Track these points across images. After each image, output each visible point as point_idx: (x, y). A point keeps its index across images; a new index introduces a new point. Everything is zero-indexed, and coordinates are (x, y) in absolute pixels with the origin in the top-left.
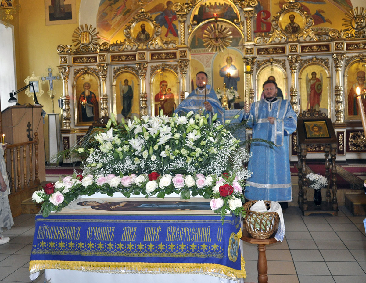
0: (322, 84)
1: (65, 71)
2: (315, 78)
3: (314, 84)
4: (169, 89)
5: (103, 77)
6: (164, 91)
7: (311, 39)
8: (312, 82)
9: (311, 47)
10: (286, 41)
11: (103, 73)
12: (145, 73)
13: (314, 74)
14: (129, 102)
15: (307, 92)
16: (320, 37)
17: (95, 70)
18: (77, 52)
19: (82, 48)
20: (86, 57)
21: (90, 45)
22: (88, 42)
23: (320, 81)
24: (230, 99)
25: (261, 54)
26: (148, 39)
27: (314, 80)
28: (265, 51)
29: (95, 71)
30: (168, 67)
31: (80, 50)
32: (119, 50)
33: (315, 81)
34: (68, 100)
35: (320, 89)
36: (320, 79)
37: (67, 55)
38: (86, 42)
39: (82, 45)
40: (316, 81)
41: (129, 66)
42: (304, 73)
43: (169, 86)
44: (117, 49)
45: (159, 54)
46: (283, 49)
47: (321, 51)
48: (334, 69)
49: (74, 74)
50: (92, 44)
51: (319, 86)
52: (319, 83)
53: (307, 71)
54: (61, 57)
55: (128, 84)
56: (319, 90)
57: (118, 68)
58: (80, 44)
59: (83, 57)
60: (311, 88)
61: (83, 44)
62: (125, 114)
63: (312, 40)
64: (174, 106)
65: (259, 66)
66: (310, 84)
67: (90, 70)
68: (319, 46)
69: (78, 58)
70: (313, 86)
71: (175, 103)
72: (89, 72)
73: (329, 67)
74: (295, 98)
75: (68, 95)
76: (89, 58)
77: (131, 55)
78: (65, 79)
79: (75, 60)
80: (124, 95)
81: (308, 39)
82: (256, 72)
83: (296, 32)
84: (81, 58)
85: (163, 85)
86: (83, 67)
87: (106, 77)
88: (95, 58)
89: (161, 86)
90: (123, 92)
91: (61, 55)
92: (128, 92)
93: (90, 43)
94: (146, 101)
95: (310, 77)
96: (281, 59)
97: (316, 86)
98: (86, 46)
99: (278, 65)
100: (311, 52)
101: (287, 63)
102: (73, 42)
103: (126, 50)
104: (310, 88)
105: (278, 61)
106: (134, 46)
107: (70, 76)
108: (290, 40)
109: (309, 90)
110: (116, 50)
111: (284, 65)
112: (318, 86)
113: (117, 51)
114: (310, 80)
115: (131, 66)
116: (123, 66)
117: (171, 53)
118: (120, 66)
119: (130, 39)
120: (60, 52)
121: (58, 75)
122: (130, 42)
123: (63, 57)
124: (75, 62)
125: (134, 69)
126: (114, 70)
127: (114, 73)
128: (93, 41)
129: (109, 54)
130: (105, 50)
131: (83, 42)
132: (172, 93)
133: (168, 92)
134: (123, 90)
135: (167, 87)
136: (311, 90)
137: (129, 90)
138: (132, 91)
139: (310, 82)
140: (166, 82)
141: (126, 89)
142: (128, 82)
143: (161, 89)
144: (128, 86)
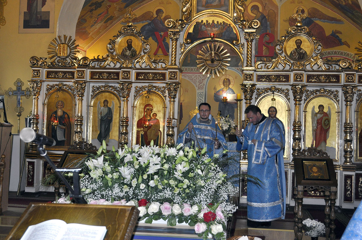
0: (330, 119)
1: (37, 86)
2: (322, 112)
3: (322, 118)
4: (155, 115)
5: (79, 96)
6: (149, 116)
7: (319, 68)
8: (319, 116)
9: (318, 76)
10: (290, 68)
11: (80, 91)
12: (128, 95)
13: (321, 107)
14: (107, 126)
15: (313, 127)
16: (329, 67)
17: (70, 88)
18: (52, 66)
19: (58, 62)
20: (62, 72)
21: (68, 59)
22: (66, 55)
23: (328, 116)
24: (224, 129)
25: (261, 81)
26: (134, 56)
27: (321, 114)
28: (266, 78)
30: (155, 89)
31: (56, 64)
32: (100, 67)
33: (323, 115)
34: (38, 119)
35: (328, 124)
36: (328, 113)
37: (41, 69)
38: (63, 55)
39: (58, 58)
40: (324, 116)
41: (110, 85)
42: (311, 105)
43: (155, 110)
44: (98, 66)
45: (146, 74)
46: (287, 78)
47: (330, 82)
48: (344, 103)
49: (46, 90)
50: (69, 57)
53: (313, 103)
54: (34, 70)
55: (107, 105)
56: (326, 126)
57: (98, 87)
58: (56, 57)
59: (59, 72)
60: (318, 123)
61: (59, 57)
62: (102, 139)
63: (320, 69)
64: (159, 134)
65: (259, 95)
66: (316, 119)
67: (65, 87)
68: (328, 76)
69: (53, 72)
70: (320, 121)
71: (160, 131)
72: (64, 89)
73: (339, 100)
74: (298, 134)
75: (37, 114)
76: (65, 73)
77: (113, 73)
78: (35, 95)
79: (49, 74)
80: (102, 117)
81: (315, 68)
82: (256, 101)
83: (302, 59)
84: (56, 73)
85: (148, 109)
86: (57, 83)
87: (84, 96)
88: (72, 74)
89: (146, 110)
90: (101, 115)
91: (34, 67)
92: (107, 114)
93: (67, 57)
94: (127, 126)
95: (317, 110)
96: (284, 88)
97: (323, 120)
98: (64, 59)
99: (280, 95)
100: (318, 83)
101: (291, 93)
102: (48, 54)
103: (108, 67)
104: (316, 123)
105: (280, 91)
106: (118, 64)
107: (41, 93)
108: (295, 68)
110: (96, 66)
111: (287, 95)
112: (325, 121)
113: (98, 67)
114: (316, 114)
115: (113, 85)
116: (104, 85)
117: (159, 74)
118: (100, 85)
119: (113, 55)
120: (33, 65)
121: (28, 90)
122: (113, 58)
123: (36, 70)
124: (49, 77)
125: (116, 88)
126: (93, 89)
127: (92, 92)
128: (71, 54)
129: (89, 70)
130: (84, 66)
131: (60, 55)
132: (157, 119)
133: (153, 118)
134: (101, 112)
135: (152, 112)
136: (317, 126)
137: (108, 112)
138: (112, 113)
139: (316, 116)
140: (152, 106)
141: (105, 110)
142: (108, 104)
143: (146, 113)
144: (107, 108)
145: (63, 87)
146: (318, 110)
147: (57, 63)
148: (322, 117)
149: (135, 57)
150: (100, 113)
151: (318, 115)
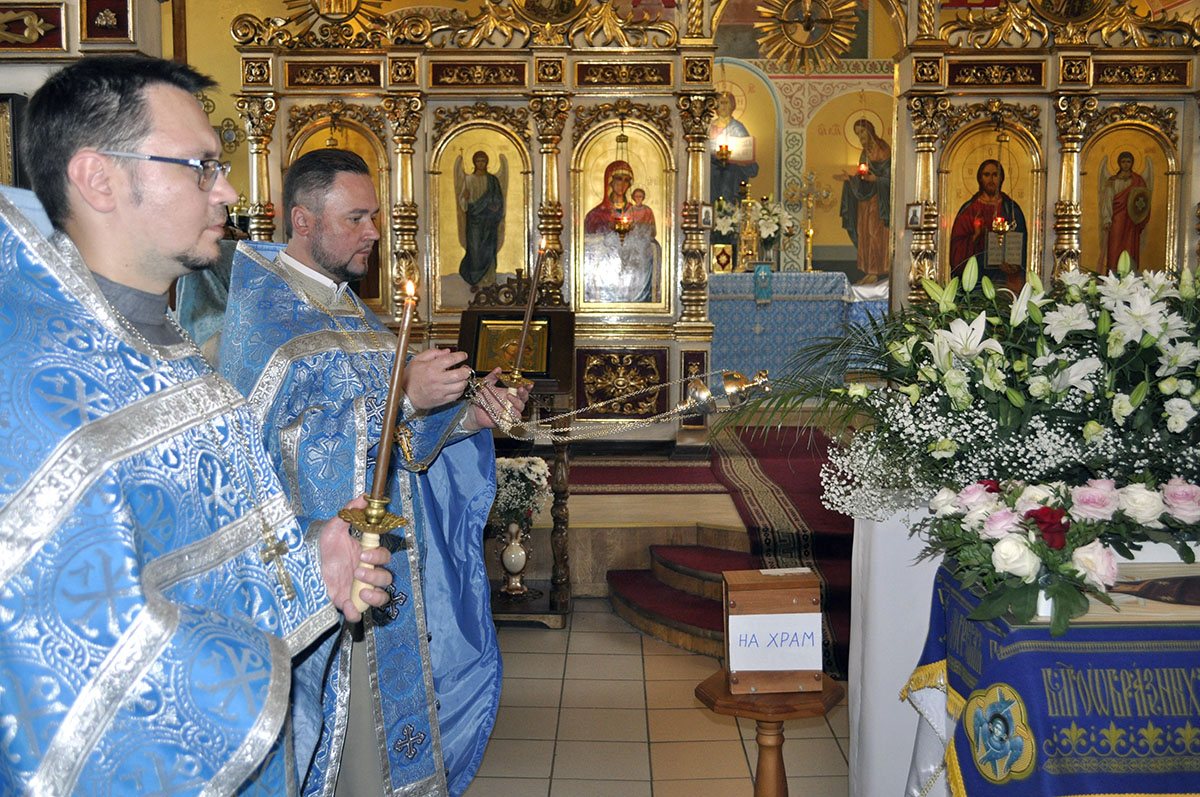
0: (1151, 192)
1: (263, 111)
2: (1128, 174)
3: (1126, 193)
4: (638, 194)
5: (403, 142)
6: (620, 199)
7: (1126, 43)
8: (1119, 185)
9: (1126, 67)
10: (1044, 44)
11: (405, 125)
12: (559, 132)
13: (1126, 158)
14: (487, 234)
15: (1102, 217)
16: (1154, 37)
17: (367, 115)
18: (304, 44)
19: (322, 32)
20: (338, 65)
21: (352, 22)
22: (346, 9)
23: (1145, 185)
26: (568, 11)
27: (1125, 179)
29: (367, 119)
31: (315, 40)
32: (460, 46)
33: (1129, 182)
34: (271, 217)
35: (1144, 209)
36: (1145, 176)
37: (271, 55)
38: (338, 10)
39: (321, 22)
40: (1133, 185)
41: (492, 104)
42: (1096, 153)
44: (453, 43)
46: (1036, 69)
49: (288, 124)
50: (358, 16)
51: (1141, 199)
52: (1141, 189)
53: (1103, 149)
54: (247, 61)
55: (485, 169)
56: (1138, 213)
57: (453, 110)
58: (316, 16)
59: (329, 65)
60: (1115, 204)
61: (324, 17)
62: (474, 273)
63: (1130, 46)
64: (655, 251)
66: (1110, 193)
67: (349, 112)
68: (1155, 68)
69: (307, 66)
70: (1121, 200)
71: (656, 243)
72: (347, 118)
73: (1177, 138)
74: (1070, 239)
75: (269, 203)
76: (348, 68)
77: (506, 66)
78: (259, 142)
79: (295, 71)
80: (470, 206)
81: (1116, 41)
83: (1078, 14)
84: (320, 67)
85: (617, 178)
86: (324, 102)
87: (416, 139)
88: (374, 70)
89: (610, 179)
90: (467, 199)
91: (248, 51)
92: (485, 195)
93: (351, 15)
95: (1113, 168)
96: (1025, 103)
97: (1130, 202)
98: (339, 21)
102: (289, 9)
103: (485, 45)
104: (1110, 205)
106: (517, 35)
107: (275, 134)
108: (1059, 41)
109: (1106, 212)
110: (448, 46)
112: (1137, 199)
113: (455, 47)
114: (1112, 179)
115: (501, 104)
116: (471, 104)
118: (460, 104)
119: (501, 8)
120: (244, 43)
121: (228, 125)
122: (503, 19)
123: (255, 60)
124: (297, 80)
125: (512, 115)
126: (437, 118)
127: (434, 129)
128: (363, 6)
129: (424, 57)
130: (412, 42)
131: (326, 10)
132: (646, 207)
133: (634, 203)
134: (467, 191)
135: (630, 185)
136: (1115, 214)
137: (488, 191)
138: (501, 193)
139: (1112, 185)
140: (628, 167)
141: (483, 185)
142: (487, 163)
143: (610, 190)
144: (485, 178)
145: (345, 115)
146: (1117, 167)
147: (319, 37)
148: (1129, 188)
149: (572, 12)
150: (464, 195)
151: (1117, 183)
